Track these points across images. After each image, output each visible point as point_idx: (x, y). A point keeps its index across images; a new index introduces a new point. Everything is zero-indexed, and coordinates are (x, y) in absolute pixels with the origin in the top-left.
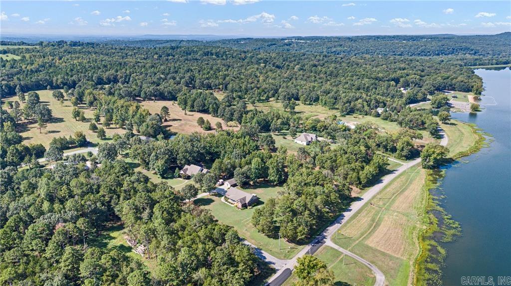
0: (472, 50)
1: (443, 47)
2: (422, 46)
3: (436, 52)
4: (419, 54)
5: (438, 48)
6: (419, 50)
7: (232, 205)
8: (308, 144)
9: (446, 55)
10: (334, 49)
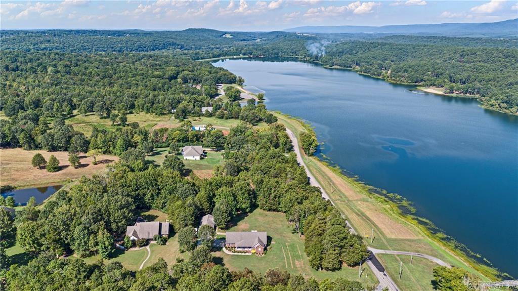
0: (178, 45)
1: (155, 42)
2: (137, 42)
3: (151, 47)
4: (137, 50)
5: (151, 44)
6: (136, 45)
7: (247, 254)
8: (201, 159)
9: (159, 50)
10: (43, 46)
